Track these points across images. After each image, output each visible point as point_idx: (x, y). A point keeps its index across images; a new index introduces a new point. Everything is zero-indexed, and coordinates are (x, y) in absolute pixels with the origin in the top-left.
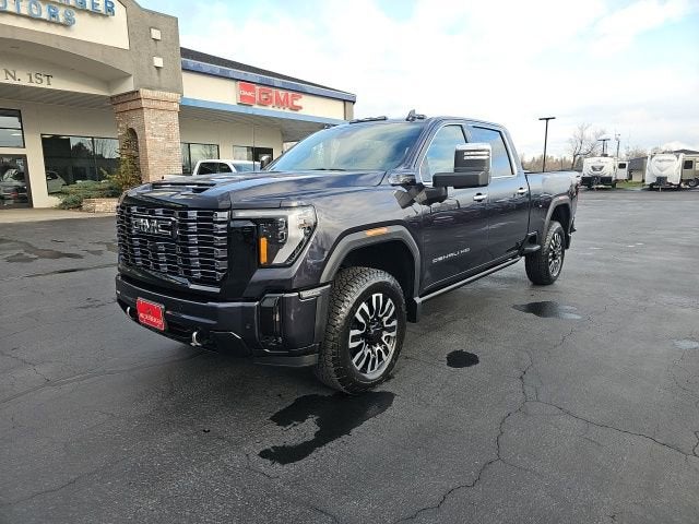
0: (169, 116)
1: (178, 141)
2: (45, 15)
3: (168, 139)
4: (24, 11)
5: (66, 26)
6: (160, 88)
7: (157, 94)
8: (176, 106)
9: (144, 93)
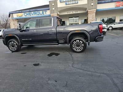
0: (93, 14)
1: (94, 18)
2: (74, 3)
3: (93, 18)
4: (72, 3)
5: (77, 3)
6: (92, 9)
7: (91, 10)
8: (95, 12)
9: (89, 11)
